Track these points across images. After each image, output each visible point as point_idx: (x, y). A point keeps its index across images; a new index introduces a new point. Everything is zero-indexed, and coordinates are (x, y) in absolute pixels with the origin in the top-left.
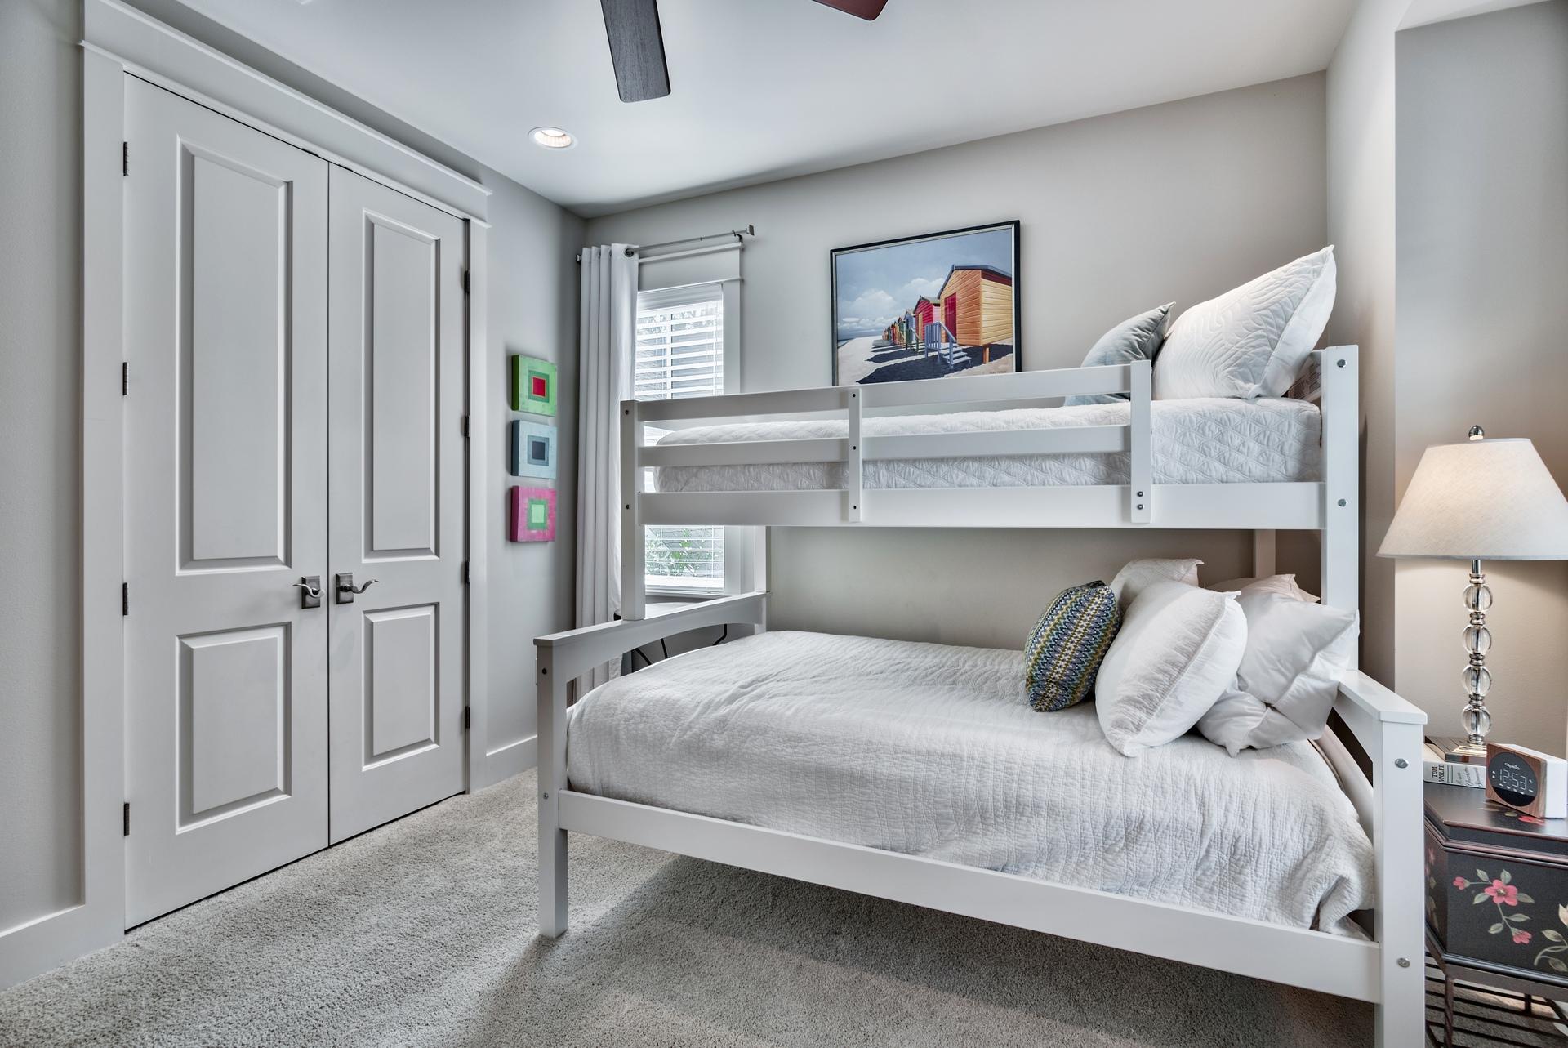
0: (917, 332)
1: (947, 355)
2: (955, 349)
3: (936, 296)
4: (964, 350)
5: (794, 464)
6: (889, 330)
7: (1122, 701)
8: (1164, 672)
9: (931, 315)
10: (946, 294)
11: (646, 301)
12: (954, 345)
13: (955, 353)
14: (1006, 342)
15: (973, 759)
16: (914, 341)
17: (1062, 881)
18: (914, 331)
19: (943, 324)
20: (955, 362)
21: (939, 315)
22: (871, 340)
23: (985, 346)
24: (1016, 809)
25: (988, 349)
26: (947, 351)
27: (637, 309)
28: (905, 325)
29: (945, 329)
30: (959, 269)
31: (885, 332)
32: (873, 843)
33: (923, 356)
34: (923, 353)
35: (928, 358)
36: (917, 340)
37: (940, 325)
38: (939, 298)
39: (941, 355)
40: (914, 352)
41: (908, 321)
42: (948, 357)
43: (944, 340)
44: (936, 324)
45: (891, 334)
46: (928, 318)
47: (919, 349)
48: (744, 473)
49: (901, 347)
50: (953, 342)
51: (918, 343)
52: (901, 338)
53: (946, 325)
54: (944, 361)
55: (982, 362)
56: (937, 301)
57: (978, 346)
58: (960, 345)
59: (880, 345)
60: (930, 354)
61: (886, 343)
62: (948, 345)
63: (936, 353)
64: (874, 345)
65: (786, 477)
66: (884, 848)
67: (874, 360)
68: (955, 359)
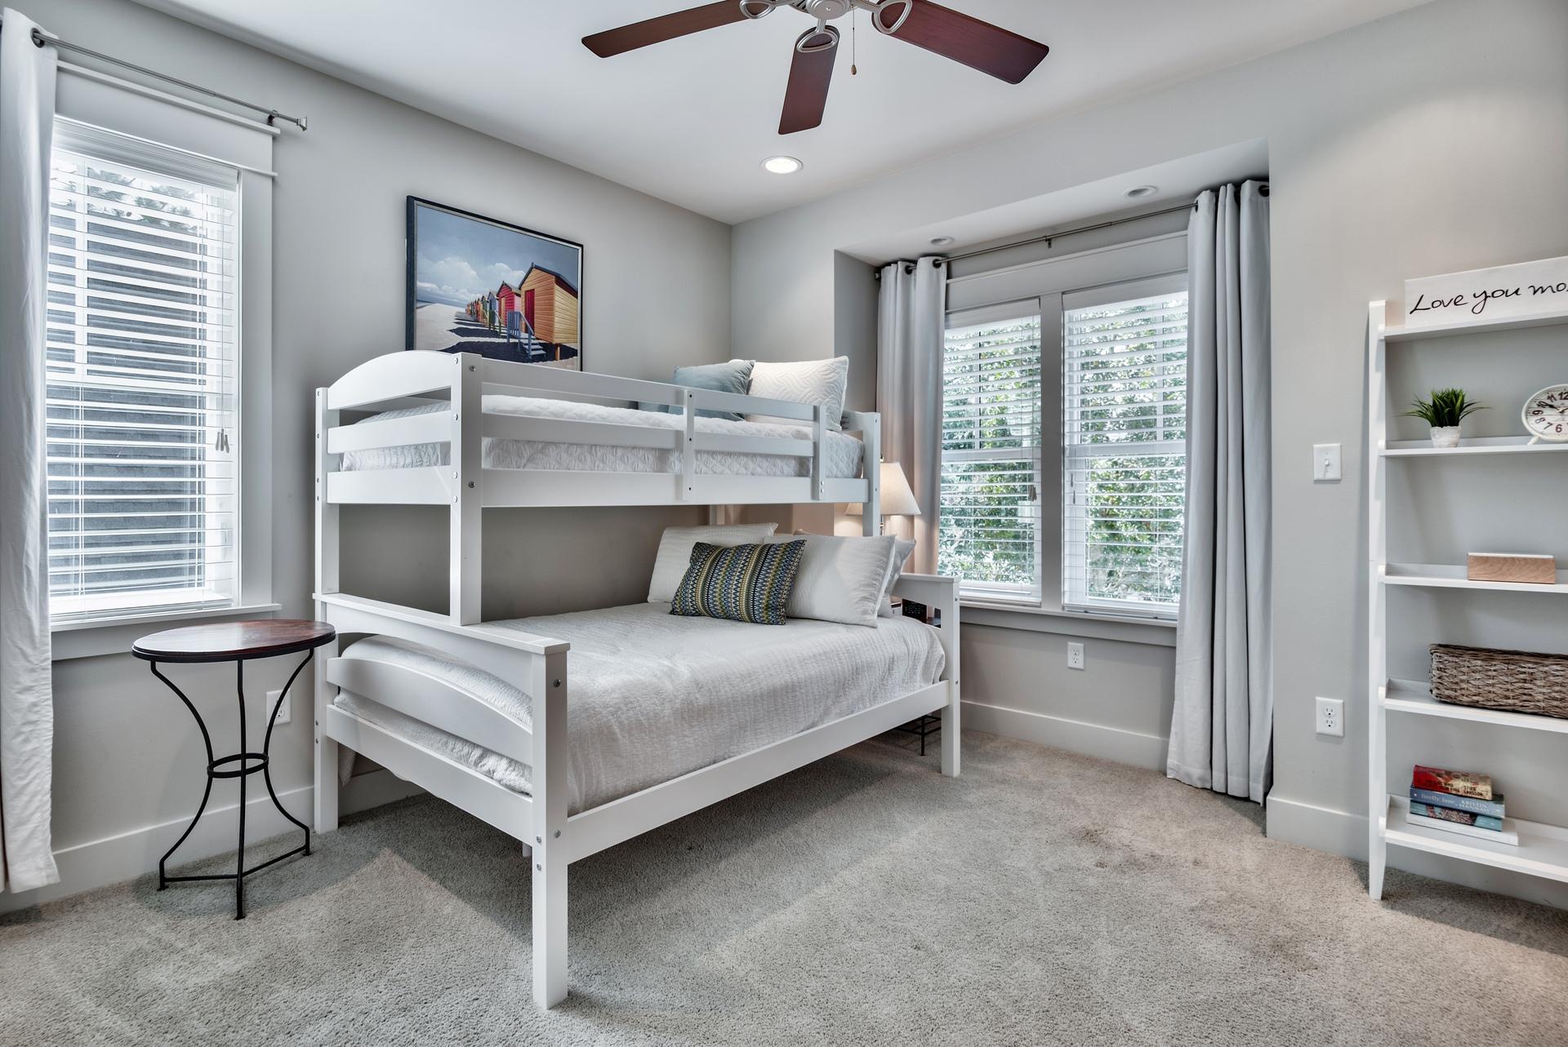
0: (500, 315)
1: (526, 344)
2: (533, 341)
3: (518, 286)
4: (540, 344)
5: (634, 448)
6: (472, 305)
7: (860, 600)
8: (876, 580)
9: (513, 302)
10: (526, 287)
11: (67, 135)
12: (532, 337)
13: (533, 344)
14: (572, 346)
15: (833, 651)
16: (497, 324)
17: (871, 705)
18: (497, 313)
19: (523, 315)
20: (533, 353)
21: (519, 304)
22: (454, 310)
23: (557, 345)
24: (857, 671)
25: (559, 348)
26: (526, 341)
27: (53, 143)
28: (488, 305)
29: (524, 321)
30: (537, 268)
31: (468, 306)
32: (801, 728)
33: (505, 341)
34: (504, 337)
35: (509, 344)
36: (500, 323)
37: (520, 315)
38: (520, 289)
39: (521, 343)
40: (497, 335)
41: (491, 302)
42: (527, 347)
43: (524, 330)
44: (517, 313)
45: (474, 310)
46: (510, 304)
47: (500, 333)
48: (591, 453)
49: (484, 326)
50: (531, 334)
51: (500, 326)
52: (484, 317)
53: (526, 316)
54: (524, 350)
55: (554, 358)
56: (518, 292)
57: (551, 343)
58: (538, 339)
59: (463, 318)
60: (512, 340)
61: (469, 317)
62: (527, 335)
63: (517, 341)
64: (456, 316)
65: (626, 459)
66: (808, 729)
67: (458, 332)
68: (533, 350)
